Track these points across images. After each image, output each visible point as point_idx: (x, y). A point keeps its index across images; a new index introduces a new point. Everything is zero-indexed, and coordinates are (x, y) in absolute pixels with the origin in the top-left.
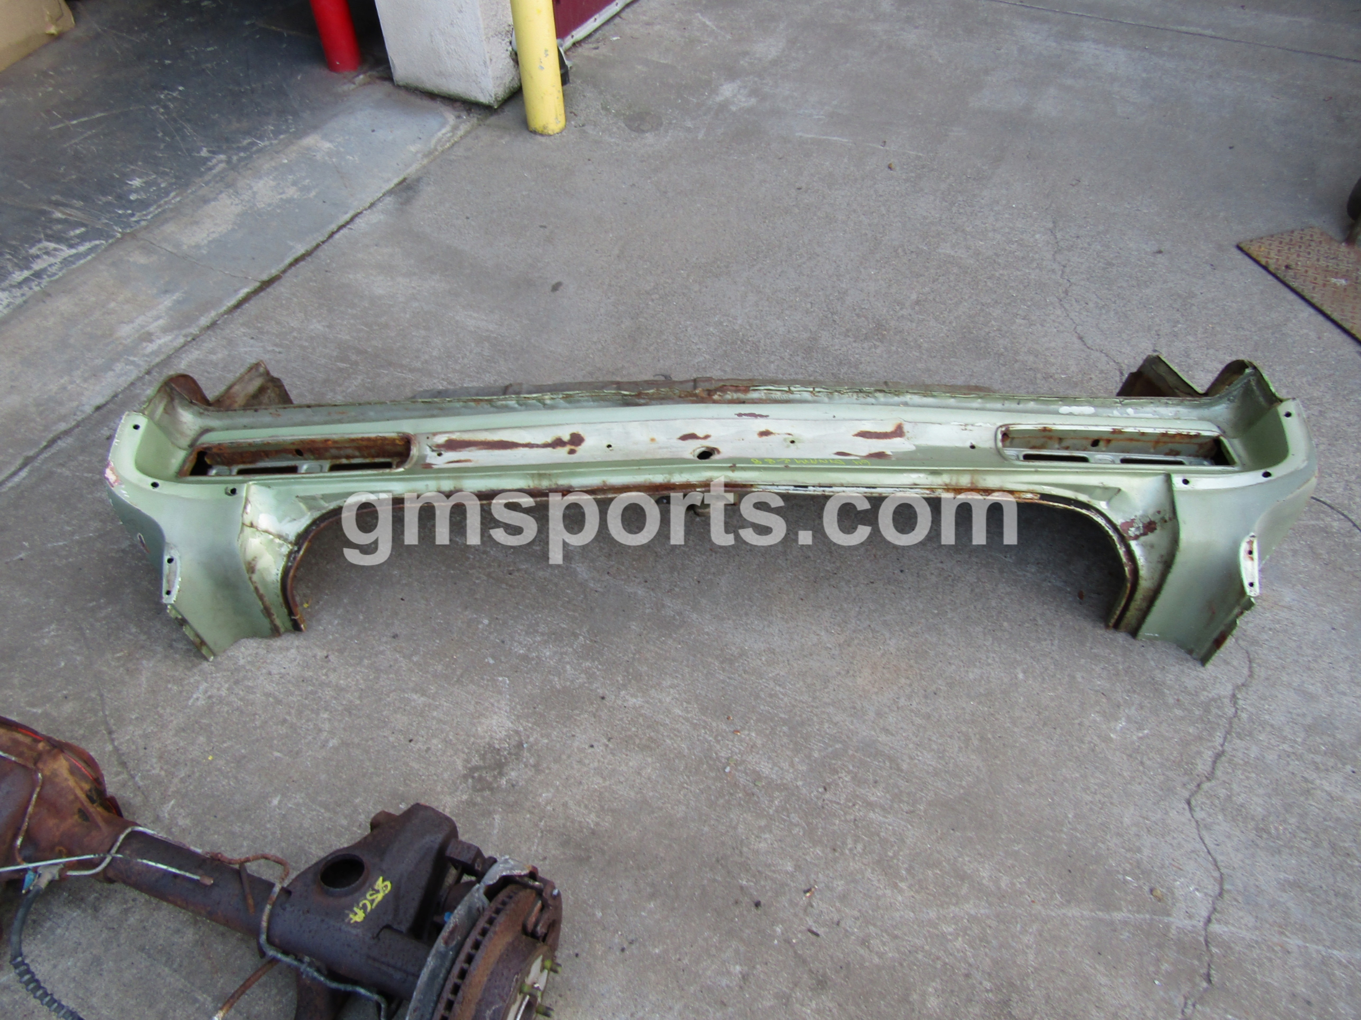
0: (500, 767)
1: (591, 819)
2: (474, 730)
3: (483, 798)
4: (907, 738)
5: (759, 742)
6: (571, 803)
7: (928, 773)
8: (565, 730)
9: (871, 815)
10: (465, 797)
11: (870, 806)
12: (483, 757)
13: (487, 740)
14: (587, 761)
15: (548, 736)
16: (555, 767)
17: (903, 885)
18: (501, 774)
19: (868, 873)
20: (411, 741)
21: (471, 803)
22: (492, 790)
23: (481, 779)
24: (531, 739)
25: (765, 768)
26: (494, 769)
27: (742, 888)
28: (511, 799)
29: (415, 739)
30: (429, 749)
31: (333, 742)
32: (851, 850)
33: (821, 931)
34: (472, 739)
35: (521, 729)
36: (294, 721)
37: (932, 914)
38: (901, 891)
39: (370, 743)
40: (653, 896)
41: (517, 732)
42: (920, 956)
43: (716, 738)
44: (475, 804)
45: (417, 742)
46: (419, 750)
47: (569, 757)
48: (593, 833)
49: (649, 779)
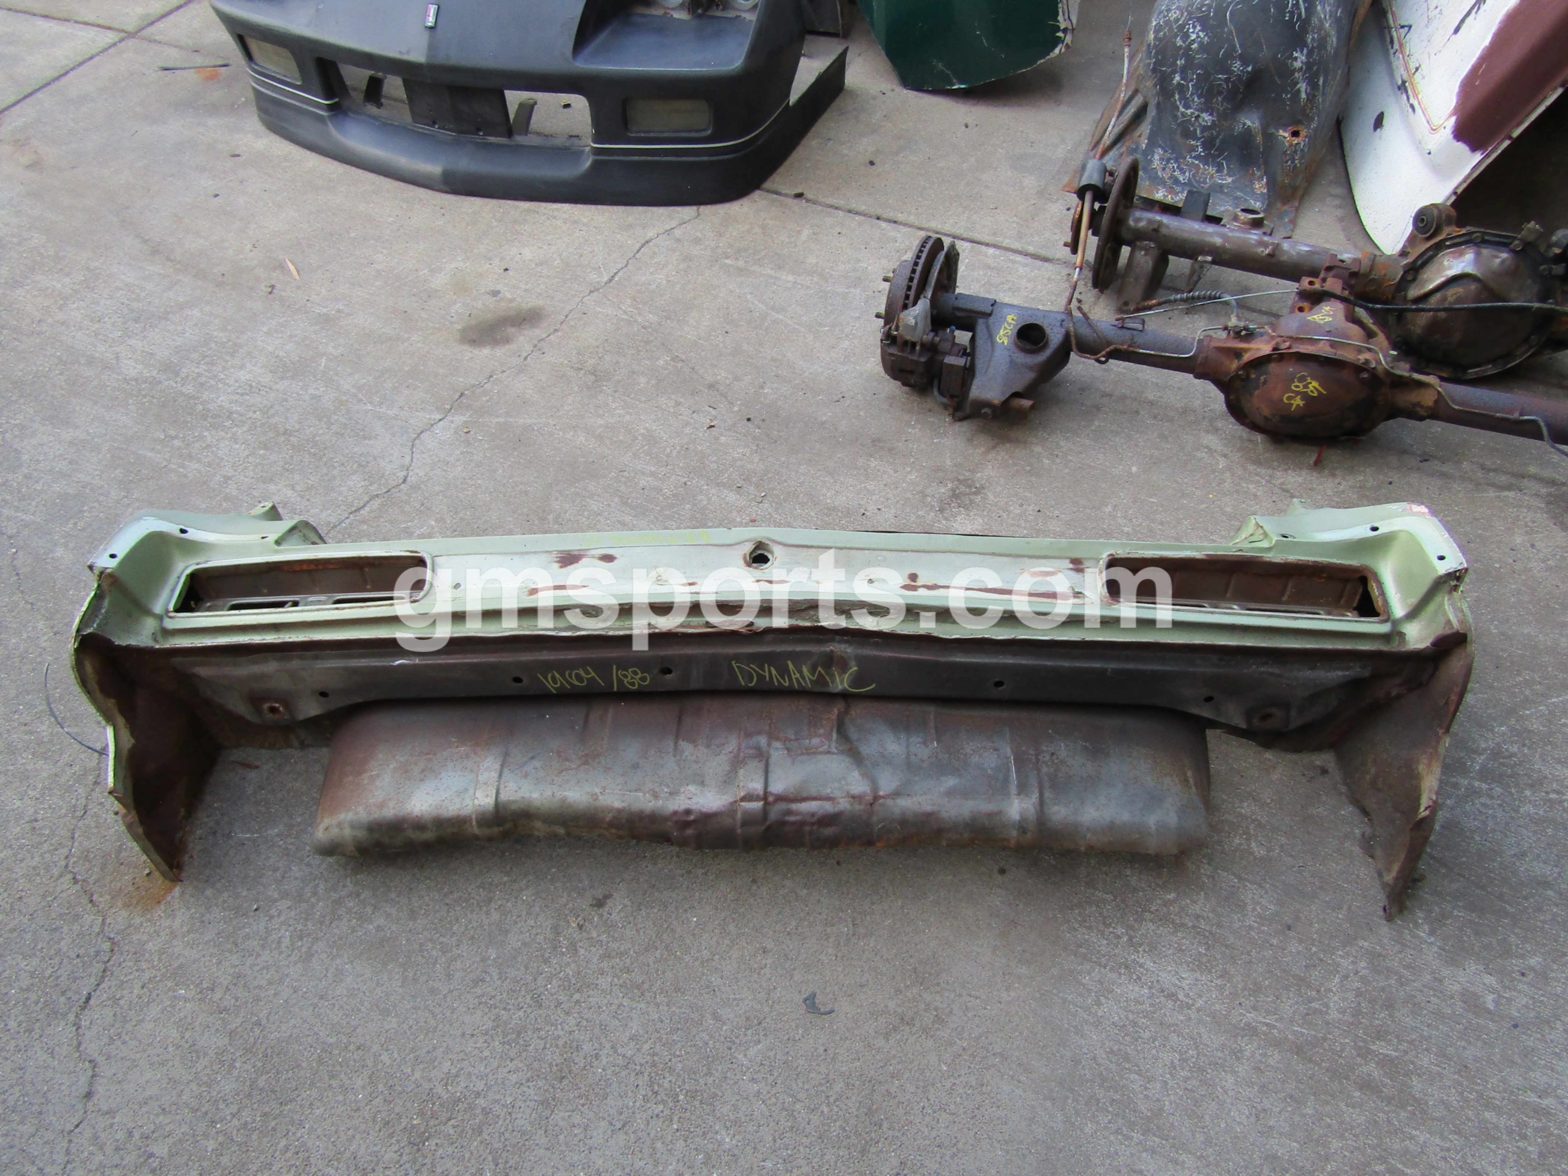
0: (955, 495)
1: (873, 463)
2: (986, 520)
3: (964, 475)
4: (607, 519)
5: (734, 514)
6: (891, 472)
7: (599, 496)
8: (904, 521)
9: (653, 469)
10: (979, 475)
11: (652, 474)
12: (972, 502)
13: (972, 514)
14: (882, 499)
15: (918, 517)
16: (908, 495)
17: (642, 431)
18: (953, 490)
19: (665, 437)
20: (1039, 511)
21: (973, 471)
22: (958, 480)
23: (970, 487)
24: (933, 514)
25: (732, 497)
26: (960, 493)
27: (759, 428)
28: (940, 474)
29: (1036, 513)
30: (1021, 505)
31: (1109, 509)
32: (675, 449)
33: (707, 408)
34: (985, 514)
35: (944, 522)
36: (1152, 525)
37: (628, 418)
38: (645, 428)
39: (1075, 510)
40: (824, 423)
41: (946, 519)
42: (644, 399)
43: (772, 517)
44: (969, 471)
45: (1033, 510)
46: (1029, 505)
47: (897, 502)
48: (871, 456)
49: (829, 489)
